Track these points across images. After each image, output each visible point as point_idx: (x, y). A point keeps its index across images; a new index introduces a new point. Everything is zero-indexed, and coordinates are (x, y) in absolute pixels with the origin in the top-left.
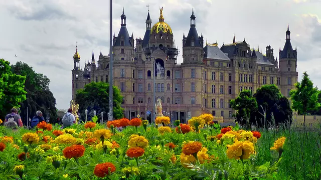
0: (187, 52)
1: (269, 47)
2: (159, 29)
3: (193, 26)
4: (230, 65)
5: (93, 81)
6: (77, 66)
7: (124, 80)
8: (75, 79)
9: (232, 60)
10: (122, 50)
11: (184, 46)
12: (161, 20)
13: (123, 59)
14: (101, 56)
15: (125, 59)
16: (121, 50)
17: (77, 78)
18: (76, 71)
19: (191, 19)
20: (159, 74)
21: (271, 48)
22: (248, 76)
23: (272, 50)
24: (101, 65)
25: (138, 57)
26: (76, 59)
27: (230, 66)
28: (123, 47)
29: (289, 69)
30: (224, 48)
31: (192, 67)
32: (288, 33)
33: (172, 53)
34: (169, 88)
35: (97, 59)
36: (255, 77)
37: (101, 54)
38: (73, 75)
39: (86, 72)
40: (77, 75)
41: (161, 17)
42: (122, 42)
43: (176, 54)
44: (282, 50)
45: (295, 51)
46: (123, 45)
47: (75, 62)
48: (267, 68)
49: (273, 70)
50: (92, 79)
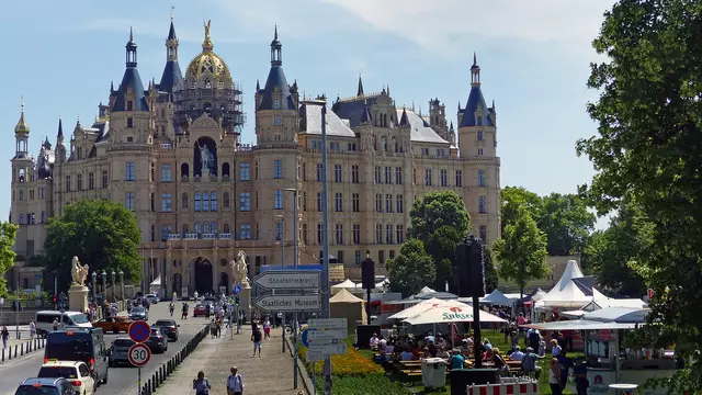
0: (265, 122)
1: (436, 103)
2: (203, 69)
3: (276, 65)
4: (354, 145)
5: (60, 184)
6: (22, 150)
7: (133, 184)
8: (17, 179)
9: (358, 135)
10: (130, 121)
11: (259, 108)
12: (207, 48)
13: (130, 139)
14: (78, 130)
15: (135, 140)
16: (126, 120)
17: (22, 178)
18: (19, 161)
19: (273, 50)
20: (205, 171)
21: (440, 104)
22: (394, 171)
23: (443, 108)
24: (79, 149)
25: (160, 133)
26: (21, 133)
27: (354, 149)
28: (129, 114)
29: (481, 152)
30: (340, 108)
31: (276, 157)
32: (475, 69)
33: (231, 120)
34: (227, 202)
35: (68, 135)
36: (408, 171)
37: (78, 125)
38: (14, 171)
39: (43, 164)
40: (22, 171)
41: (207, 42)
42: (130, 103)
43: (239, 124)
44: (463, 107)
45: (492, 110)
46: (130, 109)
47: (18, 141)
48: (433, 152)
49: (447, 152)
50: (56, 181)
